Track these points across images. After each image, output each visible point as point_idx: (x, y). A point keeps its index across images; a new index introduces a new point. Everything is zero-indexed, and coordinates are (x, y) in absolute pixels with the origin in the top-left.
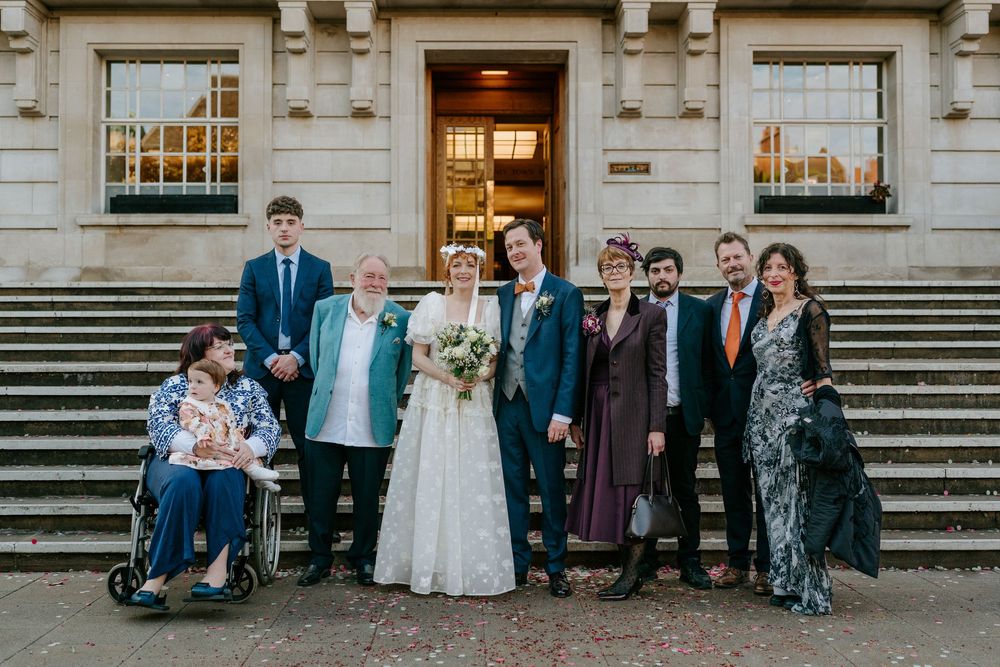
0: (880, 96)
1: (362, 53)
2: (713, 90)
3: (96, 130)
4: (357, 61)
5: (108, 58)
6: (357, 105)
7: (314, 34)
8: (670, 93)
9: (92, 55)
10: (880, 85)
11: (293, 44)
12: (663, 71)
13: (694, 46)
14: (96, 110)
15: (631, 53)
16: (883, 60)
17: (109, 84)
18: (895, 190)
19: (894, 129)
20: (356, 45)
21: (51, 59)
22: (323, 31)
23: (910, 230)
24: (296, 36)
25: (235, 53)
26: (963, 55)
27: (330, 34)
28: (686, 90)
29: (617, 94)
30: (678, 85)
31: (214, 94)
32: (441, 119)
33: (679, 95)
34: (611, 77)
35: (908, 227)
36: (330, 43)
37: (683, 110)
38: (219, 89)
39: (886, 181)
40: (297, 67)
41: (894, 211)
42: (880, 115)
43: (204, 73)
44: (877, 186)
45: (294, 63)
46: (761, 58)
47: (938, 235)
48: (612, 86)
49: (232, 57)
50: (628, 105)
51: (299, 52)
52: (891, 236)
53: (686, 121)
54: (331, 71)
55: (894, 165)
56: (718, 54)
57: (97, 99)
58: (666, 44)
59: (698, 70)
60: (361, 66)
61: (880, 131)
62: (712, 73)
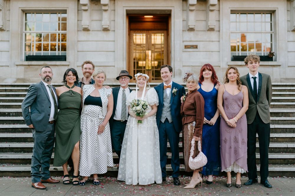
0: (271, 24)
1: (106, 10)
2: (218, 22)
3: (22, 35)
4: (104, 13)
5: (25, 12)
6: (104, 27)
7: (91, 5)
8: (204, 23)
9: (20, 11)
10: (271, 20)
11: (84, 8)
12: (202, 16)
13: (211, 8)
14: (22, 29)
15: (191, 11)
16: (272, 13)
17: (26, 20)
18: (276, 54)
19: (275, 34)
20: (104, 8)
21: (7, 12)
22: (93, 3)
23: (281, 67)
24: (85, 5)
25: (66, 11)
27: (96, 5)
28: (209, 22)
29: (187, 23)
30: (206, 21)
31: (59, 24)
32: (132, 31)
33: (207, 23)
34: (185, 18)
35: (280, 65)
36: (96, 7)
37: (208, 28)
38: (61, 22)
39: (273, 51)
40: (85, 16)
41: (276, 60)
42: (271, 30)
43: (55, 17)
44: (270, 53)
46: (233, 12)
47: (290, 68)
48: (185, 21)
49: (65, 12)
50: (191, 27)
51: (86, 10)
52: (275, 69)
53: (209, 32)
54: (96, 16)
55: (275, 46)
56: (219, 11)
57: (22, 25)
58: (203, 7)
59: (213, 16)
60: (105, 15)
61: (271, 35)
62: (217, 17)
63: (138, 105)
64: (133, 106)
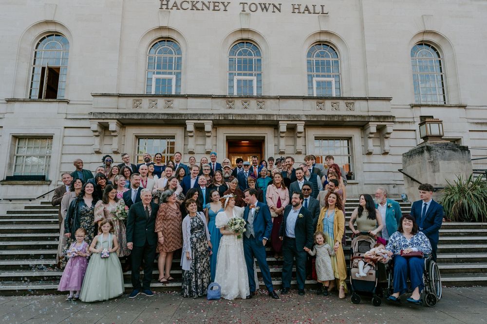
0: (348, 148)
1: (209, 137)
2: (304, 147)
3: (134, 157)
4: (207, 139)
5: (138, 137)
6: (207, 150)
7: (196, 132)
8: (292, 148)
9: (134, 137)
10: (348, 145)
11: (190, 134)
12: (290, 142)
13: (299, 135)
14: (135, 152)
15: (282, 137)
16: (349, 139)
17: (139, 145)
18: (354, 173)
19: (353, 157)
20: (207, 134)
21: (123, 138)
22: (198, 131)
23: (359, 184)
24: (191, 132)
25: (174, 136)
26: (370, 138)
27: (200, 132)
28: (297, 147)
29: (278, 148)
30: (295, 145)
31: (168, 147)
32: (231, 154)
33: (295, 148)
34: (277, 143)
35: (358, 183)
36: (201, 134)
37: (296, 152)
38: (169, 146)
39: (351, 171)
40: (191, 141)
41: (354, 179)
42: (349, 153)
43: (165, 142)
44: (349, 172)
45: (190, 139)
46: (317, 138)
47: (366, 186)
48: (277, 145)
49: (173, 137)
50: (281, 151)
51: (192, 136)
52: (354, 186)
53: (297, 155)
54: (200, 141)
55: (353, 167)
56: (305, 137)
57: (135, 149)
58: (291, 135)
59: (300, 142)
60: (208, 140)
61: (349, 157)
62: (304, 142)
63: (235, 224)
64: (232, 225)
